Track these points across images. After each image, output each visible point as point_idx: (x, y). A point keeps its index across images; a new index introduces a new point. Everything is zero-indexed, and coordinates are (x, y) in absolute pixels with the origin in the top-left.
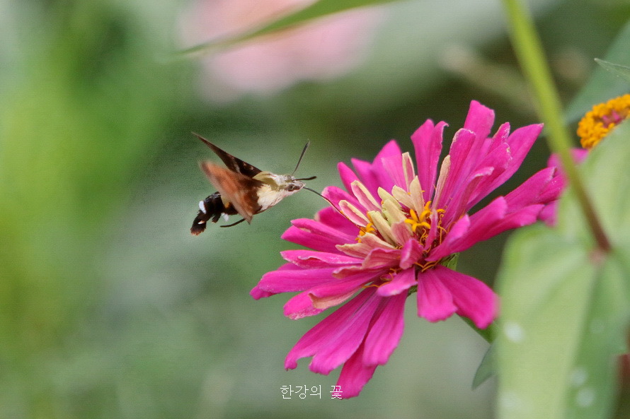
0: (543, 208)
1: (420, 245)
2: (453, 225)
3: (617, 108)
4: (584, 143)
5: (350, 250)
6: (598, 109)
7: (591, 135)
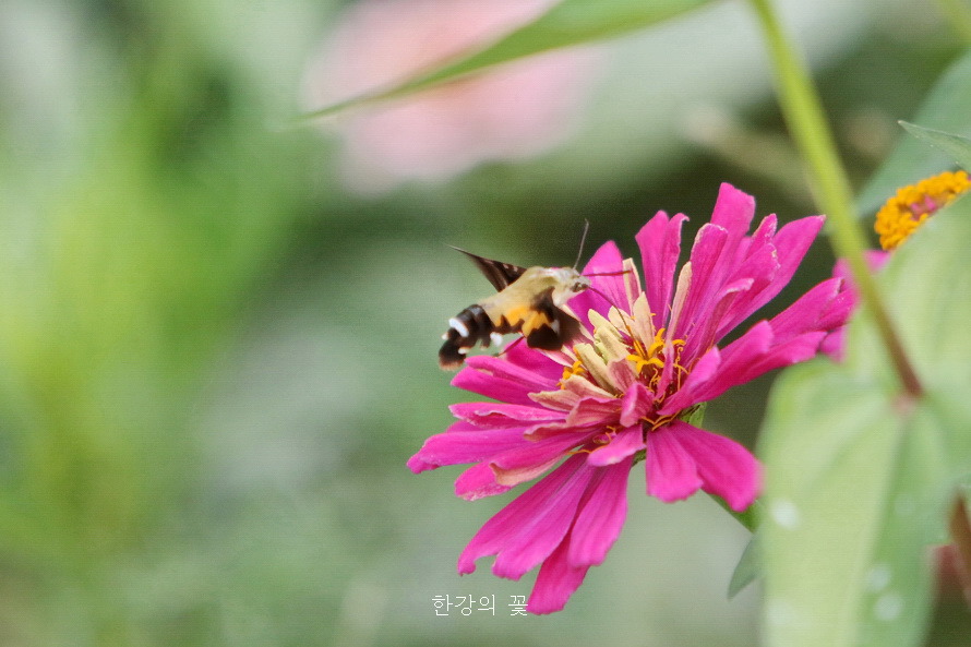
0: (825, 337)
1: (649, 391)
2: (696, 362)
3: (932, 192)
4: (885, 243)
5: (549, 401)
6: (906, 193)
7: (895, 231)
